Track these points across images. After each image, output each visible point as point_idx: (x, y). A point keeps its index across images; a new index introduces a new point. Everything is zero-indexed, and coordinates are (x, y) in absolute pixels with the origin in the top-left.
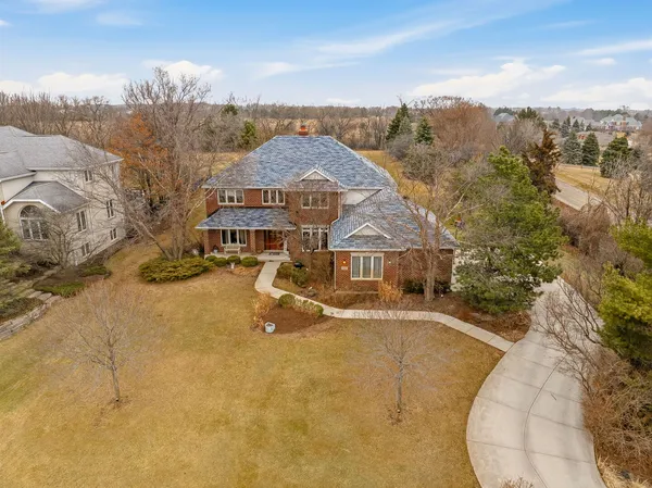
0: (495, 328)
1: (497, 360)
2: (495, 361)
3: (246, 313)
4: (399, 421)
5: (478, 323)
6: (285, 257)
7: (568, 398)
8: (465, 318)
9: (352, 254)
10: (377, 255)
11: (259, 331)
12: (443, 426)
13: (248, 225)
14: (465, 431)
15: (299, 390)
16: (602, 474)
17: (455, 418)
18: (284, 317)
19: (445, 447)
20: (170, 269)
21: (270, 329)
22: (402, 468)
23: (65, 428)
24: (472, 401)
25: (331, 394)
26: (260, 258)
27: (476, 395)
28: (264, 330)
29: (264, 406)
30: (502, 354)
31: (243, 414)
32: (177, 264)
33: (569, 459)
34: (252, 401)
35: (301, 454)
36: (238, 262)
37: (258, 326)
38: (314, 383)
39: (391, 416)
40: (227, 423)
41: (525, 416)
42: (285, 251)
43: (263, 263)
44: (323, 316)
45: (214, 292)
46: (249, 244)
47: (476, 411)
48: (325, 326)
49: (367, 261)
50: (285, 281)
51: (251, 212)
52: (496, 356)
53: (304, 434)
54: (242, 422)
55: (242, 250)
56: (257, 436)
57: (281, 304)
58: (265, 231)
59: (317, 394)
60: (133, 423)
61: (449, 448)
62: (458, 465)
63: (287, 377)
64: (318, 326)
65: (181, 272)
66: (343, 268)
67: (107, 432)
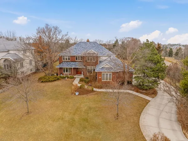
0: (147, 94)
1: (148, 103)
2: (147, 103)
3: (70, 90)
4: (117, 119)
5: (141, 93)
6: (82, 76)
7: (171, 113)
8: (137, 92)
9: (102, 73)
10: (110, 73)
11: (74, 94)
12: (132, 121)
13: (71, 66)
14: (139, 122)
15: (86, 110)
16: (185, 135)
17: (135, 118)
18: (81, 91)
19: (133, 127)
20: (47, 78)
21: (77, 94)
22: (119, 132)
23: (10, 120)
24: (141, 114)
25: (96, 111)
26: (75, 76)
27: (142, 112)
28: (75, 94)
29: (74, 114)
30: (149, 101)
31: (67, 116)
32: (50, 77)
33: (174, 130)
34: (71, 113)
35: (86, 128)
36: (68, 78)
37: (73, 93)
38: (90, 108)
39: (115, 117)
40: (62, 119)
41: (158, 118)
42: (82, 75)
43: (75, 78)
44: (94, 91)
45: (61, 85)
46: (71, 73)
47: (142, 116)
48: (94, 93)
49: (107, 75)
50: (82, 82)
51: (72, 63)
52: (147, 102)
53: (87, 122)
54: (67, 119)
55: (69, 74)
56: (72, 123)
57: (81, 87)
58: (76, 68)
59: (91, 111)
60: (32, 119)
61: (134, 127)
62: (137, 132)
63: (82, 106)
64: (92, 93)
65: (51, 79)
66: (100, 77)
67: (24, 121)
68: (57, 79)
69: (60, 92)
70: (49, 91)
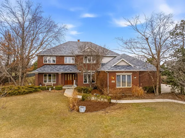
9: (117, 74)
10: (128, 74)
36: (53, 89)
37: (74, 109)
42: (74, 85)
43: (65, 89)
44: (112, 103)
45: (42, 98)
51: (59, 66)
55: (54, 85)
66: (112, 82)
68: (34, 89)
69: (42, 109)
70: (18, 109)
